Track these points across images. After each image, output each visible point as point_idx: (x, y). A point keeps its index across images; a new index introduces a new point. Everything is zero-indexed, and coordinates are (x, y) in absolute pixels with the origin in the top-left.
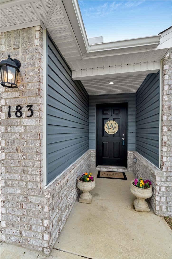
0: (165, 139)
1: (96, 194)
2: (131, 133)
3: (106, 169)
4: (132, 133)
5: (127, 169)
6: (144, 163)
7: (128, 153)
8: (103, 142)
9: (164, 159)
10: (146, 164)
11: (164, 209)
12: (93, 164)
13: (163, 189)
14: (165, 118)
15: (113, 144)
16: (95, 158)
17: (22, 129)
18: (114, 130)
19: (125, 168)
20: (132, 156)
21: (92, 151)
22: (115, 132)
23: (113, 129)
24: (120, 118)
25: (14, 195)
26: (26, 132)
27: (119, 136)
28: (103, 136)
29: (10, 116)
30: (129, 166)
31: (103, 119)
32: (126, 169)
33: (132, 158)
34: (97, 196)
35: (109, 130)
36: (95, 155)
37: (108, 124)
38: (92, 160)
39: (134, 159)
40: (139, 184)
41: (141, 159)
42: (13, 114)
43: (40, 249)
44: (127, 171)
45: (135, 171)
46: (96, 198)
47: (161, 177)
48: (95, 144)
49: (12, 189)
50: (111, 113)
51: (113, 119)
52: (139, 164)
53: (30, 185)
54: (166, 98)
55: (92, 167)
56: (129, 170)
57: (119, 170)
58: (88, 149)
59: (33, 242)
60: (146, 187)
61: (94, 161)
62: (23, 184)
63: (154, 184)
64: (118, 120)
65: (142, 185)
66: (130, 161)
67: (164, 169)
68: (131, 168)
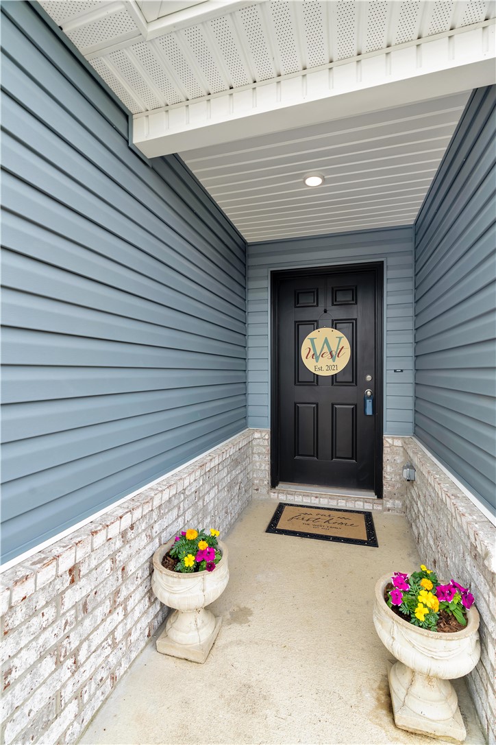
1: (241, 610)
2: (395, 371)
3: (307, 498)
4: (402, 371)
5: (380, 501)
6: (440, 494)
7: (385, 444)
8: (295, 404)
10: (448, 498)
12: (262, 480)
15: (333, 409)
16: (268, 458)
18: (334, 361)
19: (376, 497)
20: (401, 454)
21: (257, 435)
22: (340, 368)
23: (332, 356)
24: (356, 320)
27: (353, 382)
28: (297, 382)
30: (390, 492)
31: (298, 324)
32: (377, 501)
33: (398, 461)
34: (241, 623)
35: (317, 361)
36: (269, 448)
37: (312, 340)
38: (258, 464)
39: (404, 468)
40: (414, 604)
41: (429, 472)
44: (380, 508)
45: (410, 511)
46: (234, 632)
48: (267, 411)
50: (325, 302)
51: (333, 321)
52: (422, 491)
55: (257, 490)
56: (389, 505)
57: (350, 506)
58: (245, 426)
60: (445, 622)
61: (263, 468)
63: (485, 605)
64: (351, 324)
65: (426, 611)
66: (391, 473)
68: (398, 498)
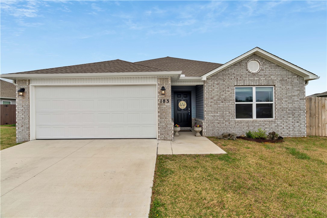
0: (205, 109)
2: (193, 108)
7: (192, 119)
8: (178, 114)
9: (205, 116)
11: (206, 134)
13: (205, 127)
14: (205, 102)
15: (184, 114)
17: (165, 106)
19: (191, 127)
20: (194, 120)
22: (185, 108)
25: (162, 125)
26: (166, 107)
27: (187, 110)
28: (178, 110)
29: (161, 102)
30: (193, 126)
31: (177, 100)
35: (181, 107)
37: (180, 103)
39: (195, 122)
40: (197, 126)
42: (162, 102)
43: (171, 140)
44: (192, 129)
47: (204, 123)
49: (162, 124)
50: (182, 96)
51: (184, 100)
53: (168, 122)
54: (205, 95)
57: (188, 129)
59: (168, 138)
60: (200, 127)
62: (165, 122)
63: (202, 125)
64: (186, 101)
66: (193, 123)
67: (205, 120)
